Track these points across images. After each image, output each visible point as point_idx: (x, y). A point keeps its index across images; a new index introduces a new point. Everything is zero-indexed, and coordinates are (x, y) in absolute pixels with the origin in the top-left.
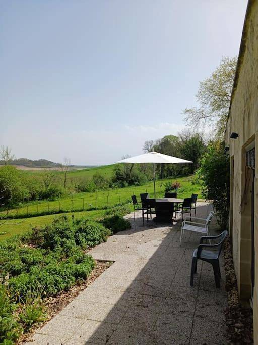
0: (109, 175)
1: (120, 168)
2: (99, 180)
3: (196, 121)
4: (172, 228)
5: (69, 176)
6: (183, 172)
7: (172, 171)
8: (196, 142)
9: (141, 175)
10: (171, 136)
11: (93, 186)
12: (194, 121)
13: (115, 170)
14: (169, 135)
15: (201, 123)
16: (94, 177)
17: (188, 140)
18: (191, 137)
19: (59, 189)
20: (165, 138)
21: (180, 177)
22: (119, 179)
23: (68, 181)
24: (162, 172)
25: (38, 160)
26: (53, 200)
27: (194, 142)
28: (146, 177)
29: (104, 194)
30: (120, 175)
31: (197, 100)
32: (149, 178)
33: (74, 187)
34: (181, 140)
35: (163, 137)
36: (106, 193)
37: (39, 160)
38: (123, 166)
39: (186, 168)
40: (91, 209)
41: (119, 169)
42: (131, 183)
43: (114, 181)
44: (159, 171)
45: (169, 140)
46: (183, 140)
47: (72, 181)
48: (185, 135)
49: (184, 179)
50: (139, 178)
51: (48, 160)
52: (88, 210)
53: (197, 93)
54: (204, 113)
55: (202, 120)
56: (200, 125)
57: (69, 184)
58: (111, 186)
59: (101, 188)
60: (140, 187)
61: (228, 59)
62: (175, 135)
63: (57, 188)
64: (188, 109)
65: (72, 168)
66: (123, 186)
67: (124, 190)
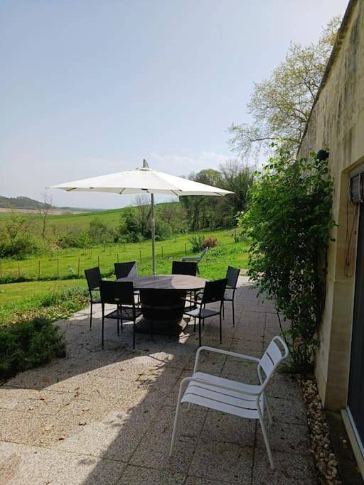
0: (116, 224)
1: (133, 214)
2: (100, 230)
3: (247, 145)
4: (171, 357)
5: (50, 222)
6: (225, 223)
7: (210, 220)
8: (244, 179)
9: (163, 225)
10: (210, 170)
11: (88, 239)
12: (243, 145)
13: (124, 216)
14: (208, 169)
15: (253, 149)
16: (92, 224)
17: (234, 177)
18: (238, 172)
19: (31, 241)
20: (201, 172)
21: (220, 229)
22: (131, 230)
23: (49, 230)
24: (195, 221)
25: (15, 197)
26: (22, 259)
27: (242, 180)
28: (170, 227)
29: (104, 251)
30: (132, 224)
31: (249, 111)
32: (176, 229)
33: (56, 239)
34: (223, 177)
35: (199, 171)
36: (108, 249)
37: (18, 198)
38: (137, 211)
39: (229, 217)
40: (70, 278)
41: (131, 215)
42: (148, 236)
43: (123, 232)
44: (191, 219)
45: (207, 175)
46: (227, 177)
47: (54, 230)
48: (230, 170)
49: (225, 232)
50: (160, 230)
51: (31, 198)
52: (65, 279)
53: (249, 101)
54: (258, 133)
55: (255, 144)
56: (253, 151)
57: (49, 235)
58: (116, 240)
59: (102, 242)
60: (161, 242)
61: (299, 48)
62: (216, 169)
63: (29, 241)
64: (235, 126)
65: (66, 211)
66: (136, 241)
67: (137, 246)
